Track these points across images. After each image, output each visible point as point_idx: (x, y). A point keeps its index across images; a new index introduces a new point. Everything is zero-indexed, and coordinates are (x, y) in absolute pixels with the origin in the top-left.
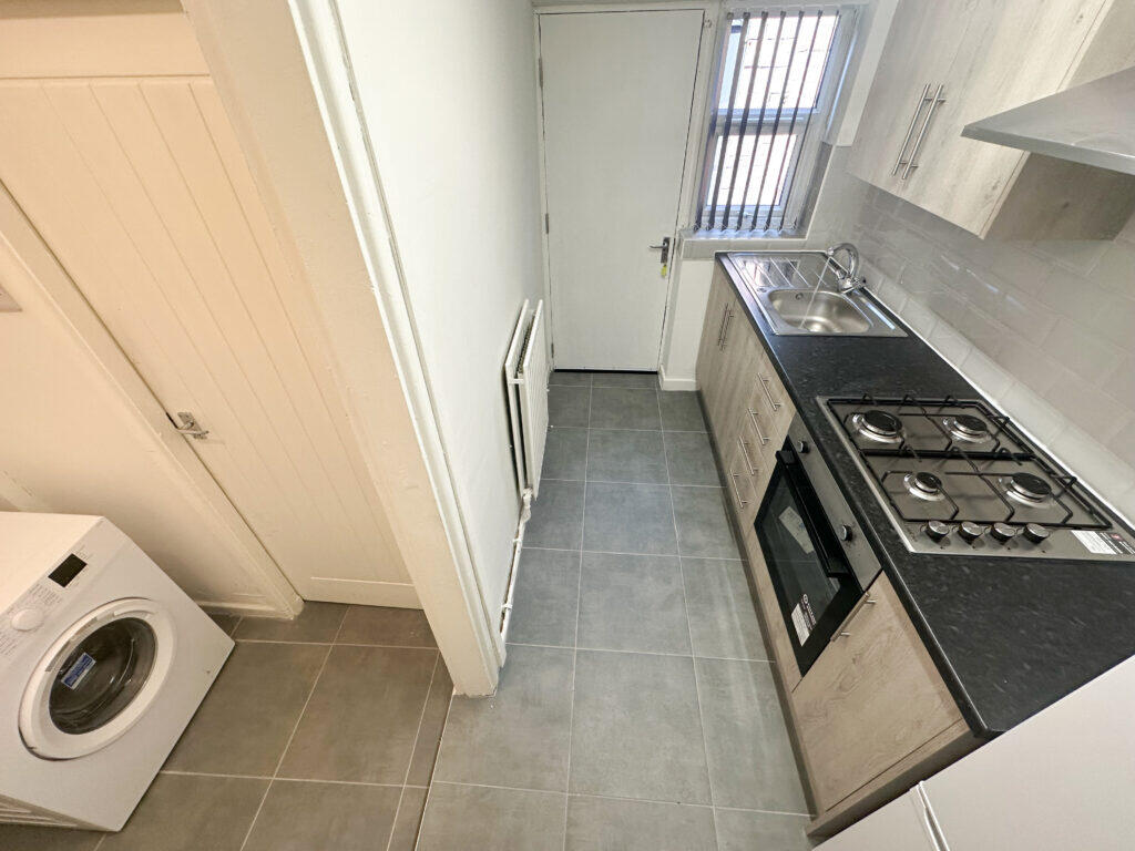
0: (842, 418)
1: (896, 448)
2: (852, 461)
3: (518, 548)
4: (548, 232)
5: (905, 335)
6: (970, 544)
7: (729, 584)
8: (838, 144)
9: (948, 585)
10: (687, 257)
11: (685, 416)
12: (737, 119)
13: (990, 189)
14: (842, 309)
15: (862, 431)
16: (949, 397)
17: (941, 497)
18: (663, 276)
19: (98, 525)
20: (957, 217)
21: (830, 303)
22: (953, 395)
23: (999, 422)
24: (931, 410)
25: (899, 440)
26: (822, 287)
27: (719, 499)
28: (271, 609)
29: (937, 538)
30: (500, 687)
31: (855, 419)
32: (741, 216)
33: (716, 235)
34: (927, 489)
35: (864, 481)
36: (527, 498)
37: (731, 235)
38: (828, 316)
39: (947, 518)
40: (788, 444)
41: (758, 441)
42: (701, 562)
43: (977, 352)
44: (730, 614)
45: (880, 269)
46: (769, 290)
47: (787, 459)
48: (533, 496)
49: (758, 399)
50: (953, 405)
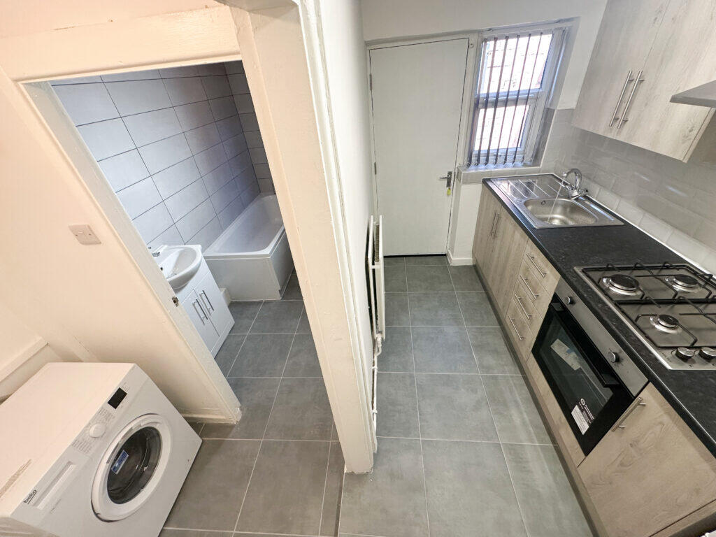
0: (597, 281)
1: (639, 299)
2: (610, 308)
3: (375, 374)
4: (376, 173)
5: (623, 224)
6: (709, 362)
7: (516, 392)
8: (558, 108)
9: (702, 392)
10: (465, 183)
11: (469, 281)
12: (492, 99)
13: (687, 131)
14: (574, 209)
15: (611, 288)
16: (665, 263)
17: (680, 330)
18: (448, 195)
19: (133, 368)
20: (664, 149)
21: (565, 206)
22: (668, 262)
23: (706, 278)
24: (655, 272)
25: (639, 293)
26: (559, 197)
27: (500, 335)
28: (224, 417)
29: (685, 359)
30: (374, 467)
31: (605, 280)
32: (497, 156)
33: (482, 168)
34: (668, 325)
35: (622, 322)
36: (379, 340)
37: (491, 168)
38: (564, 213)
39: (689, 345)
40: (556, 298)
41: (529, 296)
42: (495, 378)
43: (677, 232)
44: (521, 413)
45: (596, 182)
46: (523, 201)
47: (558, 308)
48: (382, 339)
49: (527, 269)
50: (668, 268)
